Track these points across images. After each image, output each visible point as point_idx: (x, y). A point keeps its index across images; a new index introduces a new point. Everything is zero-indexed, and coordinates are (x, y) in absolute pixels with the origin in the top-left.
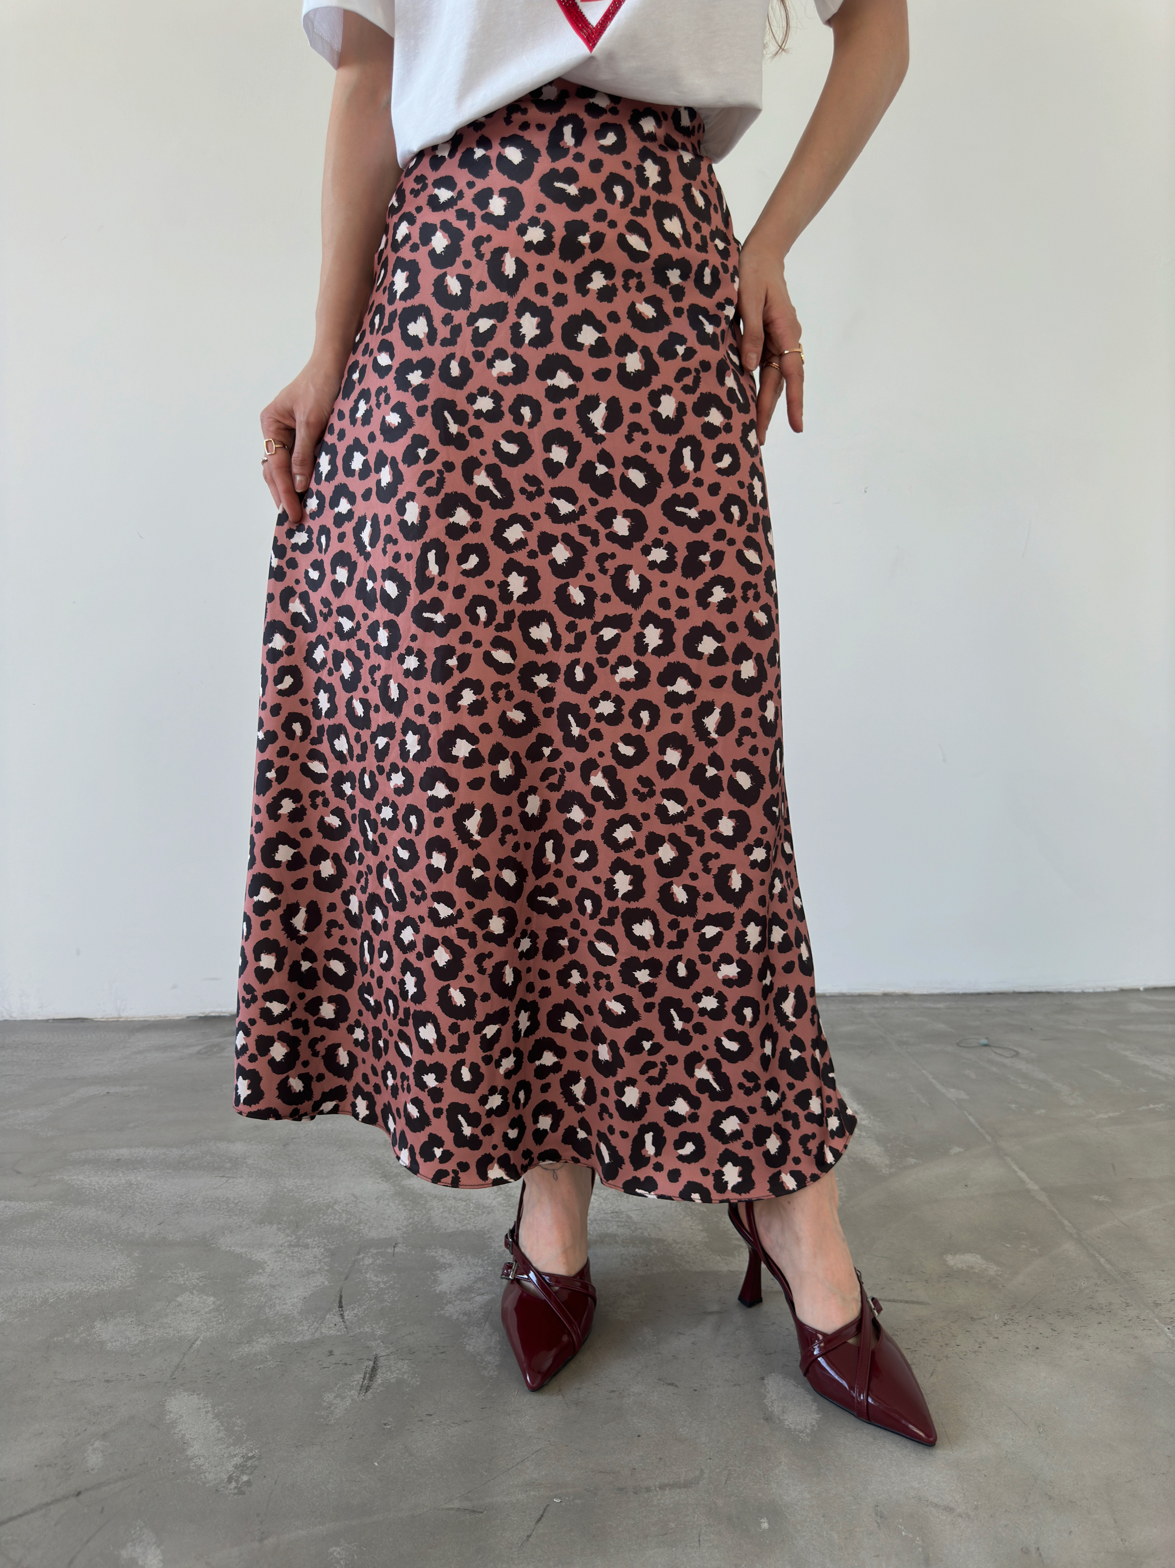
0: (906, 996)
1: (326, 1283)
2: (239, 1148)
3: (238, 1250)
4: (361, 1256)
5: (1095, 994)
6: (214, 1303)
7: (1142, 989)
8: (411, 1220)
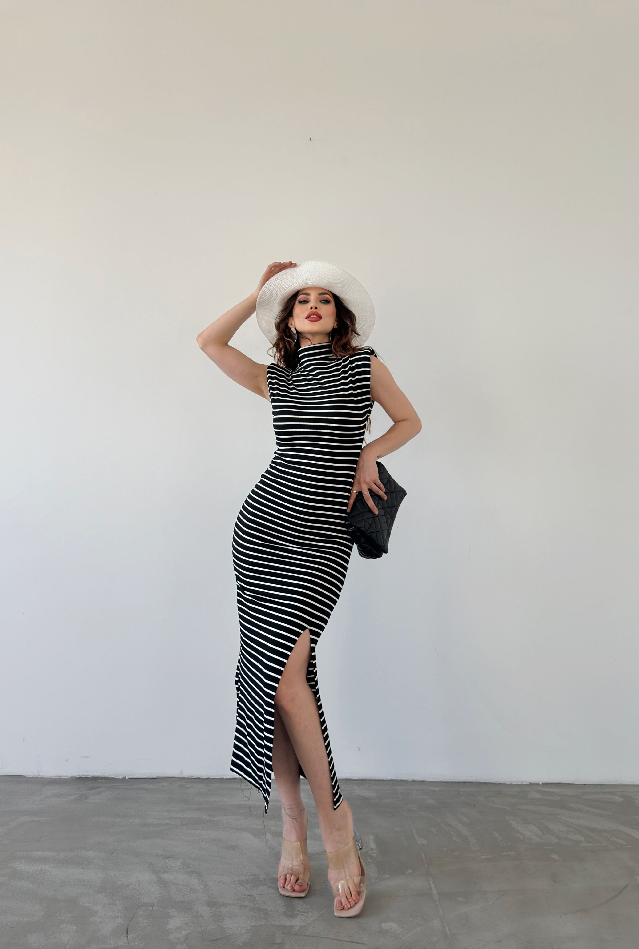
0: (423, 782)
1: (123, 922)
2: (91, 854)
3: (87, 905)
4: (138, 910)
5: (517, 785)
6: (76, 928)
7: (541, 784)
8: (162, 894)
